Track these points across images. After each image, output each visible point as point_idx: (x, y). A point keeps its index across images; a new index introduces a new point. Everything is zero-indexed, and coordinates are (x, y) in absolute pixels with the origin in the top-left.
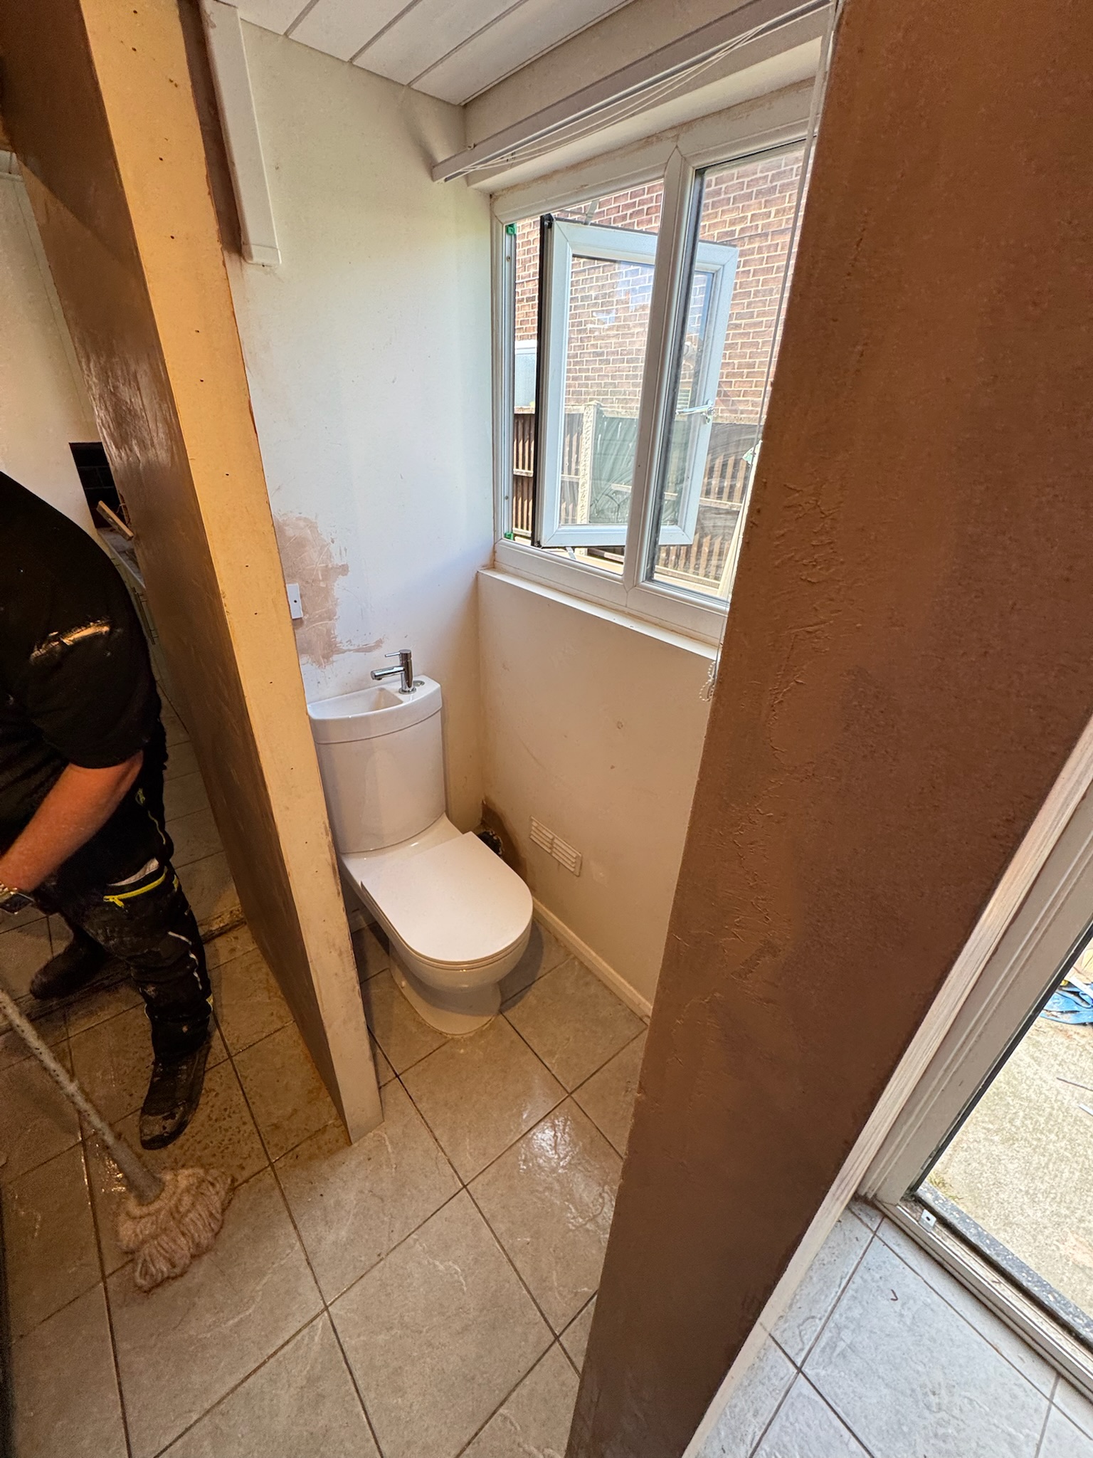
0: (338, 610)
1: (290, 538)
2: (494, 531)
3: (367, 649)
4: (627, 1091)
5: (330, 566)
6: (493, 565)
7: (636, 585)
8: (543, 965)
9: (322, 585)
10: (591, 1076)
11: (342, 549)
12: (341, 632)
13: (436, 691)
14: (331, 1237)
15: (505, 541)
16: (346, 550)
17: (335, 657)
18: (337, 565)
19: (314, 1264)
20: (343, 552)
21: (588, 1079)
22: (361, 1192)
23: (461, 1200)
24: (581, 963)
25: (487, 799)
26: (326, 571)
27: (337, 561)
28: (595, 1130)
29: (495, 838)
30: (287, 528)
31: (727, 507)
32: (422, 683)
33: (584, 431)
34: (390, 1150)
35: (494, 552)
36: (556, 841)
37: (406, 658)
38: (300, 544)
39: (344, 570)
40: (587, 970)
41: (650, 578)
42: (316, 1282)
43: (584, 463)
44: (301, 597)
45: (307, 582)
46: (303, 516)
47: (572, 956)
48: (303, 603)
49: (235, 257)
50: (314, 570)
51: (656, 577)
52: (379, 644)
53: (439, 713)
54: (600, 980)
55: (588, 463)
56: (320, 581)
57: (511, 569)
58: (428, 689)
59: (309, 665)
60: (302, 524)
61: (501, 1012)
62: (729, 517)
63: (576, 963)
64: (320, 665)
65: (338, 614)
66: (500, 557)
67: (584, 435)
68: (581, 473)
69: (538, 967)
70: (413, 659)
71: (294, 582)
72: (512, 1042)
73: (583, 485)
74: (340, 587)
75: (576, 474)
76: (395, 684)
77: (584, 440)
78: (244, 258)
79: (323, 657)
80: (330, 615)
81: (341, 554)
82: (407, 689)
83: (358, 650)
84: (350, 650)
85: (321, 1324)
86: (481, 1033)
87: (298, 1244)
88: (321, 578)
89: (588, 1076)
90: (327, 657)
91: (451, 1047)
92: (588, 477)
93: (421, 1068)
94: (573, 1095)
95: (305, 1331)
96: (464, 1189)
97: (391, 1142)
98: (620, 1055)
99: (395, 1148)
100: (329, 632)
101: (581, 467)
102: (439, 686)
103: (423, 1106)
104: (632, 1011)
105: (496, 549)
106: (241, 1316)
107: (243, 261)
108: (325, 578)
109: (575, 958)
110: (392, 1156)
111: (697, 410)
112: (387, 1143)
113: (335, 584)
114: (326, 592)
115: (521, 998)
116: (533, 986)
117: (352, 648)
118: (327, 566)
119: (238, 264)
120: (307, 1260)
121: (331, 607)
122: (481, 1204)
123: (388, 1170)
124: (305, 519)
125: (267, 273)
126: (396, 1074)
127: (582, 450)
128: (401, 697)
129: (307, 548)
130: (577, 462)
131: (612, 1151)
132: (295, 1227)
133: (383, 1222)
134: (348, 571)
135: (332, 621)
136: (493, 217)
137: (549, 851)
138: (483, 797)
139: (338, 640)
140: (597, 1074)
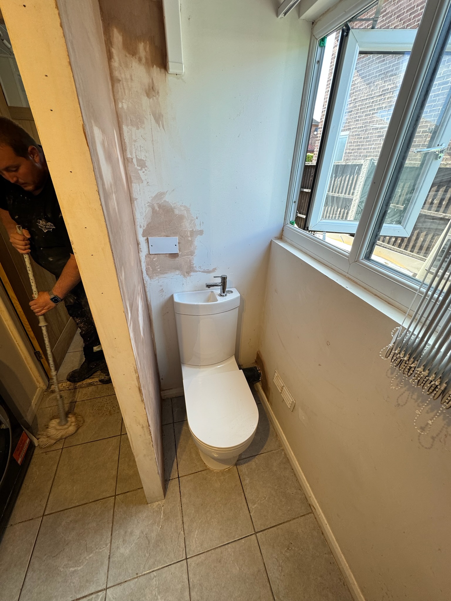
0: (196, 252)
1: (176, 215)
2: (285, 219)
3: (209, 272)
4: (288, 549)
5: (194, 230)
6: (281, 237)
7: (357, 261)
8: (265, 447)
9: (190, 239)
10: (271, 528)
11: (201, 222)
12: (196, 261)
13: (237, 298)
14: (122, 550)
15: (290, 226)
16: (203, 223)
17: (192, 274)
18: (198, 230)
19: (111, 560)
20: (202, 224)
21: (269, 528)
22: (142, 533)
23: (182, 566)
24: (285, 454)
25: (259, 351)
26: (192, 232)
27: (198, 228)
28: (263, 565)
29: (259, 371)
30: (175, 210)
31: (441, 216)
32: (232, 292)
33: (361, 173)
34: (162, 517)
35: (283, 230)
36: (284, 388)
37: (224, 279)
38: (181, 218)
39: (201, 232)
40: (287, 461)
41: (368, 257)
42: (108, 571)
43: (358, 189)
44: (179, 243)
45: (182, 237)
46: (184, 204)
47: (281, 448)
48: (179, 246)
49: (163, 70)
50: (186, 231)
51: (373, 257)
52: (214, 270)
53: (238, 308)
54: (293, 469)
55: (360, 189)
56: (189, 237)
57: (289, 241)
58: (233, 296)
59: (179, 275)
60: (183, 208)
61: (236, 465)
62: (442, 222)
63: (283, 453)
64: (184, 276)
65: (196, 253)
66: (286, 234)
67: (361, 175)
68: (355, 194)
69: (262, 447)
70: (228, 280)
71: (177, 236)
72: (236, 485)
73: (355, 200)
74: (198, 241)
75: (352, 195)
76: (218, 290)
77: (360, 178)
78: (167, 71)
79: (187, 273)
80: (192, 253)
81: (200, 225)
82: (223, 294)
83: (203, 272)
84: (200, 271)
85: (101, 596)
86: (223, 473)
87: (109, 544)
88: (189, 235)
89: (269, 527)
90: (188, 273)
91: (207, 474)
92: (358, 197)
93: (190, 478)
94: (257, 534)
95: (94, 596)
96: (186, 560)
97: (164, 513)
98: (291, 522)
99: (164, 517)
100: (190, 261)
101: (356, 191)
102: (240, 295)
103: (184, 500)
104: (306, 497)
105: (284, 229)
106: (76, 568)
107: (166, 72)
108: (191, 236)
109: (283, 450)
110: (162, 520)
111: (433, 150)
112: (162, 512)
113: (196, 239)
114: (191, 242)
115: (249, 461)
116: (257, 457)
117: (201, 270)
118: (193, 230)
119: (164, 74)
120: (109, 555)
121: (192, 250)
122: (190, 576)
123: (157, 527)
124: (185, 206)
125: (178, 79)
126: (178, 475)
127: (358, 183)
128: (219, 298)
129: (184, 221)
130: (354, 189)
131: (268, 585)
132: (112, 535)
133: (145, 555)
134: (203, 233)
135: (193, 257)
136: (312, 35)
137: (280, 391)
138: (258, 350)
139: (194, 266)
140: (275, 528)
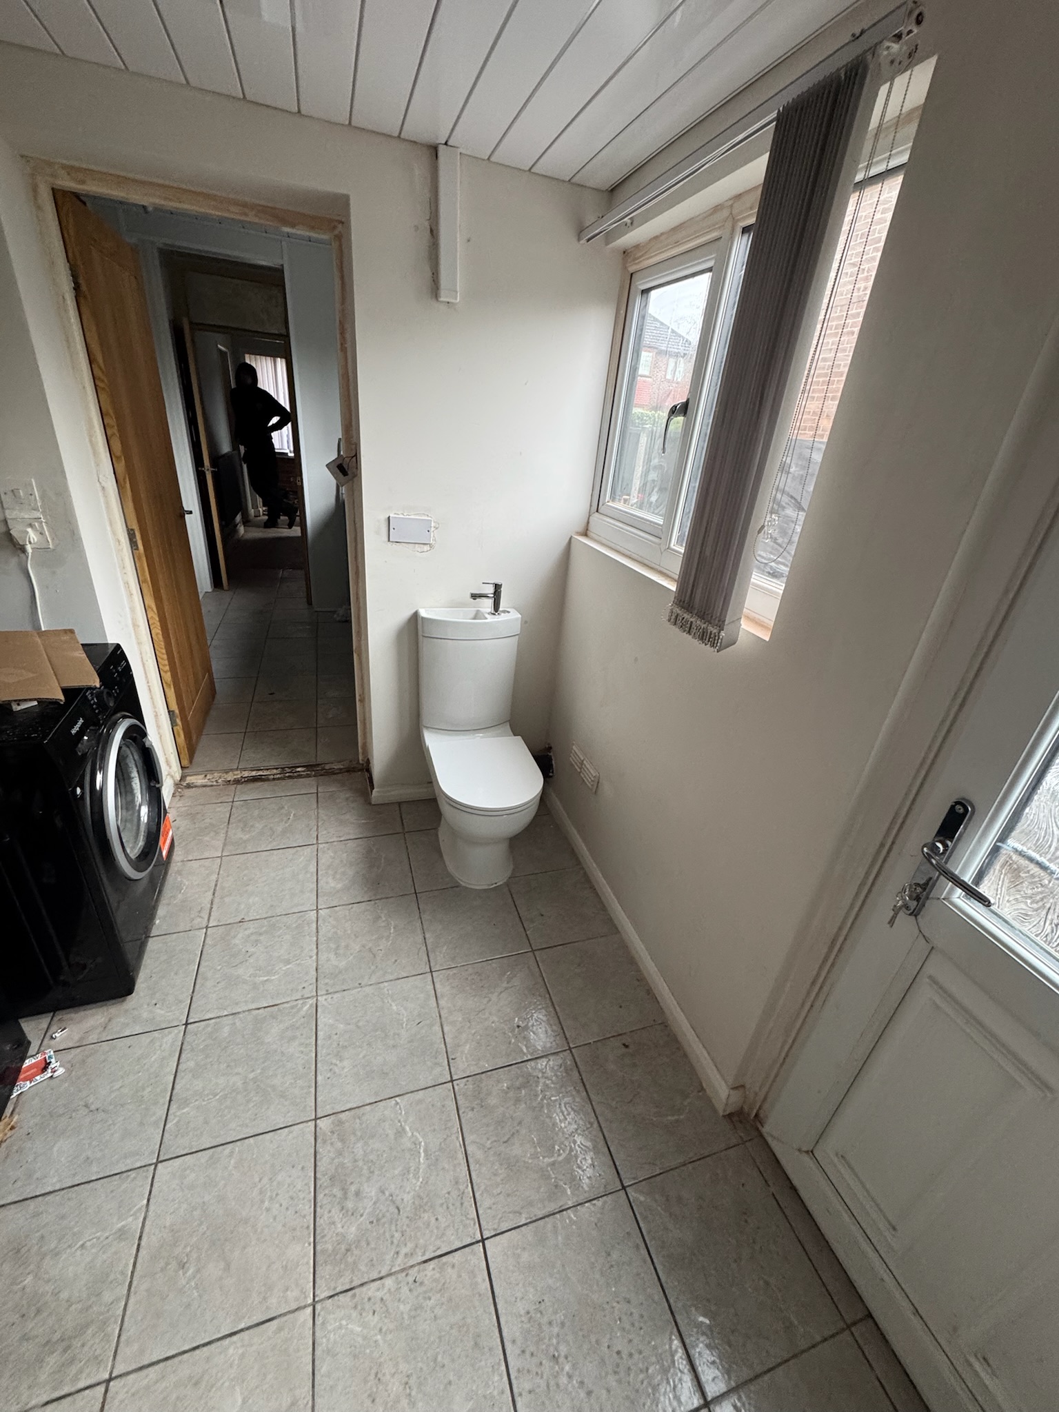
6: (585, 534)
7: (668, 548)
10: (556, 946)
13: (517, 619)
14: (335, 962)
19: (320, 971)
21: (553, 947)
23: (425, 978)
24: (585, 873)
28: (541, 979)
32: (509, 612)
34: (392, 932)
35: (588, 523)
36: (585, 762)
37: (497, 587)
40: (588, 879)
41: (679, 543)
42: (317, 981)
44: (434, 529)
47: (580, 866)
48: (434, 534)
53: (516, 637)
54: (595, 890)
57: (596, 537)
58: (510, 617)
61: (507, 882)
63: (582, 872)
72: (506, 903)
78: (437, 298)
82: (495, 613)
85: (310, 1003)
87: (315, 957)
93: (435, 895)
94: (535, 952)
96: (430, 973)
97: (395, 928)
98: (586, 942)
99: (395, 932)
102: (521, 618)
103: (425, 916)
104: (611, 919)
112: (392, 927)
116: (540, 875)
120: (316, 967)
122: (437, 986)
123: (385, 942)
125: (449, 309)
126: (415, 891)
128: (489, 617)
132: (317, 948)
133: (370, 968)
137: (579, 770)
140: (561, 947)
